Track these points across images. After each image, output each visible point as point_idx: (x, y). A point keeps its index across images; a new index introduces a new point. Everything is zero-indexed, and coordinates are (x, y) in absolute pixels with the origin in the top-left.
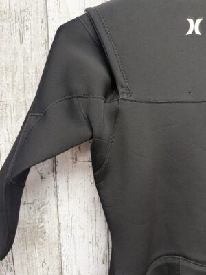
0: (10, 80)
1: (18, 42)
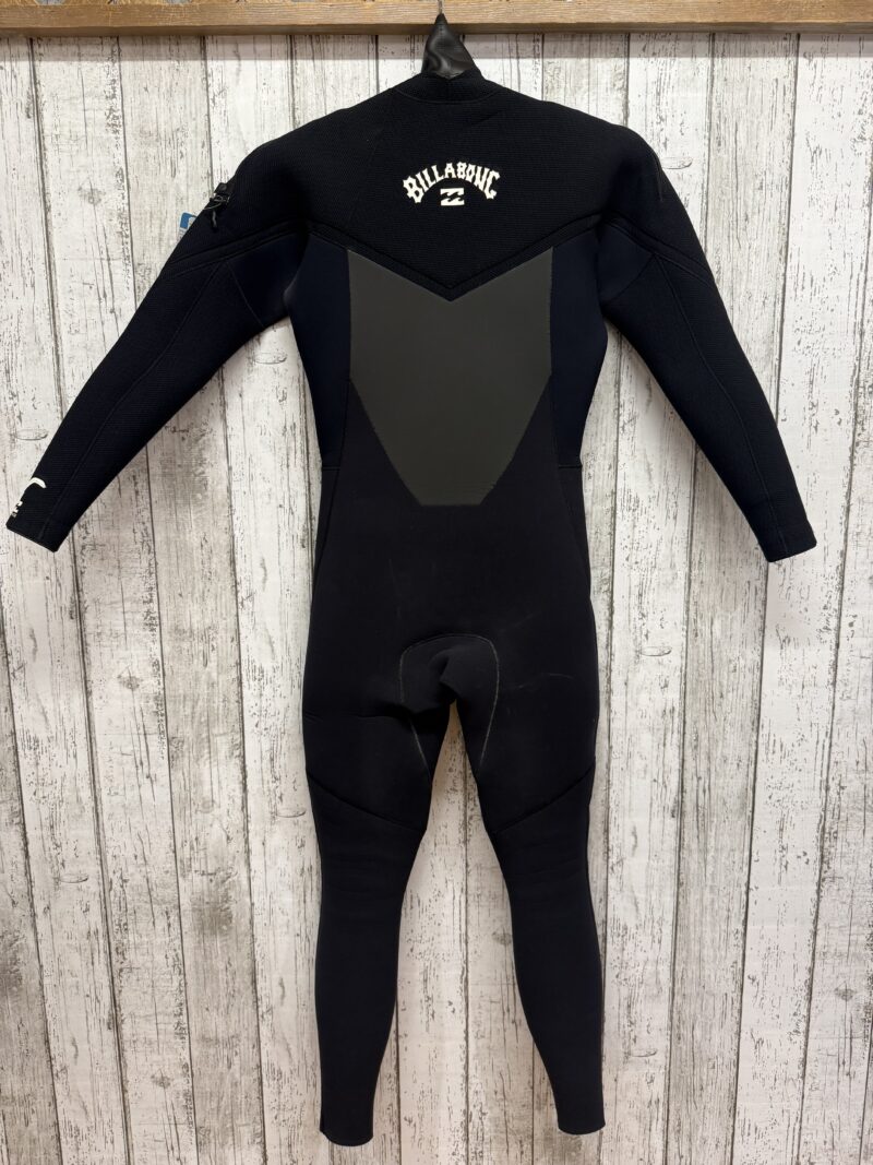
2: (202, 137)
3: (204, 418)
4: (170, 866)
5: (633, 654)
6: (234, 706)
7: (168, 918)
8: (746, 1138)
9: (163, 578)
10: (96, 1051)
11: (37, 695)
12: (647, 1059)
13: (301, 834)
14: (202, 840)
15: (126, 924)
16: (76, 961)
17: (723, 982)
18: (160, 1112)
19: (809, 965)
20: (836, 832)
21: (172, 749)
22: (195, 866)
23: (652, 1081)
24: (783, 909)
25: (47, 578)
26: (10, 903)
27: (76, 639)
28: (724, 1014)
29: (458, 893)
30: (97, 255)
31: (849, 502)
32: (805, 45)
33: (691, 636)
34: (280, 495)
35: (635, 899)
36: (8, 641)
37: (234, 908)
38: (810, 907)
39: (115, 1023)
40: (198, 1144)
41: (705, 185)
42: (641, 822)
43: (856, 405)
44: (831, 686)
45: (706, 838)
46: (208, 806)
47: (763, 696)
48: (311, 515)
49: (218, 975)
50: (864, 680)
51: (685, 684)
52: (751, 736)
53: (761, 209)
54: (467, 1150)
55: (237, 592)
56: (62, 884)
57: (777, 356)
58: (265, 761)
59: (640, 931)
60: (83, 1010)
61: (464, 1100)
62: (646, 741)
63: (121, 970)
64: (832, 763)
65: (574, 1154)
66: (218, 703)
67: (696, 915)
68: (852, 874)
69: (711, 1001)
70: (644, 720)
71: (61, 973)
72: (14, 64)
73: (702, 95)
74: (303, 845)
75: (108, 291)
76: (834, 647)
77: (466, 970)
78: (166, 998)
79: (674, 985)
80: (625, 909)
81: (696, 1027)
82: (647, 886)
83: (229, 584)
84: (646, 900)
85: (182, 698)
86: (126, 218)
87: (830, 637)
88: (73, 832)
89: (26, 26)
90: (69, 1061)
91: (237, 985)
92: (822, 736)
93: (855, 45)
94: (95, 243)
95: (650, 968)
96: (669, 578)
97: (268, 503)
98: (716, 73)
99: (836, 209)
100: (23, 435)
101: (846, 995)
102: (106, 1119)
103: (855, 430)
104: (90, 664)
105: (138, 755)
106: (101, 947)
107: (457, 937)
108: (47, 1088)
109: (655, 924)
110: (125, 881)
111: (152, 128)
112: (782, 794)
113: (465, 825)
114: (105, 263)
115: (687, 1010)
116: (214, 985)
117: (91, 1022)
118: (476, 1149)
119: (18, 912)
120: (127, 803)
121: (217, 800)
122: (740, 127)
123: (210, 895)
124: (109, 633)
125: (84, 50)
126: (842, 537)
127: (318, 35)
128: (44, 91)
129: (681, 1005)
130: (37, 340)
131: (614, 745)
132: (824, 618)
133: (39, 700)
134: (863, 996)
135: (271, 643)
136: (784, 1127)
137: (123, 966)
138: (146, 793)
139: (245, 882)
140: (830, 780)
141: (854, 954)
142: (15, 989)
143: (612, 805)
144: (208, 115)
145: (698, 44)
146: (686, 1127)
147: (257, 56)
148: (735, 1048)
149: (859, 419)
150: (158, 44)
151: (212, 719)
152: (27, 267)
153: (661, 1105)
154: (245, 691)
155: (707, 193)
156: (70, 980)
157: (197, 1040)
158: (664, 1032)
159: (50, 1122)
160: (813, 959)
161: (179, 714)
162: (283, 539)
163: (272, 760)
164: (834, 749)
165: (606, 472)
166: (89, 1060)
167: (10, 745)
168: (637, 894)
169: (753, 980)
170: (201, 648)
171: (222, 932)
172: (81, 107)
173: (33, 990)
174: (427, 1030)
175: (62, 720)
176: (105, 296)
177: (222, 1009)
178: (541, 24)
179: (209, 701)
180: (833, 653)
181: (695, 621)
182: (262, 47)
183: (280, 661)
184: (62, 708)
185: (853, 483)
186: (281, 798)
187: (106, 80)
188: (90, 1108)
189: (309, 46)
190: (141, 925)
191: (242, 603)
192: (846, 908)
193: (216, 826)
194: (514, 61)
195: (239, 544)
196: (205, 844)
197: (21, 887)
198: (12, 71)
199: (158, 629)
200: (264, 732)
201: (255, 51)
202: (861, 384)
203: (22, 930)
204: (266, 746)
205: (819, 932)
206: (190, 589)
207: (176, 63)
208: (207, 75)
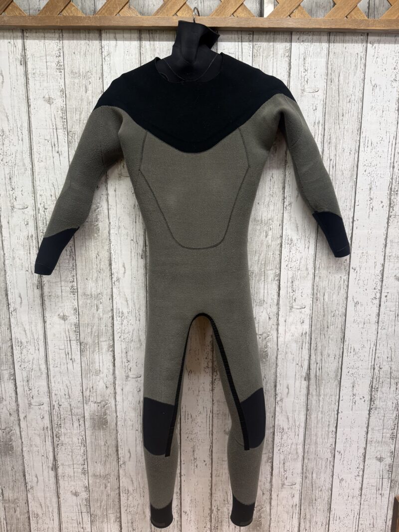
0: (78, 117)
1: (84, 92)
2: (100, 75)
3: (98, 200)
4: (80, 399)
5: (289, 308)
6: (110, 329)
7: (79, 422)
8: (335, 522)
9: (79, 272)
10: (47, 480)
11: (22, 323)
12: (291, 486)
13: (139, 386)
14: (95, 388)
15: (60, 424)
16: (38, 440)
17: (326, 454)
18: (75, 507)
19: (364, 446)
20: (378, 388)
21: (82, 347)
22: (92, 399)
23: (294, 496)
24: (353, 422)
25: (27, 271)
26: (9, 414)
27: (39, 298)
28: (326, 467)
29: (209, 412)
30: (51, 127)
31: (386, 242)
32: (370, 38)
33: (315, 300)
34: (132, 235)
35: (288, 416)
36: (9, 299)
37: (109, 418)
38: (365, 420)
39: (55, 468)
40: (92, 522)
41: (325, 100)
42: (291, 382)
43: (390, 199)
44: (377, 324)
45: (320, 390)
46: (98, 373)
47: (346, 327)
48: (146, 244)
49: (101, 447)
50: (391, 321)
51: (312, 322)
52: (341, 345)
53: (350, 111)
54: (211, 526)
55: (112, 278)
56: (32, 406)
57: (355, 177)
58: (123, 353)
59: (289, 430)
60: (41, 462)
61: (210, 504)
62: (294, 347)
63: (58, 445)
64: (376, 357)
65: (258, 528)
66: (103, 327)
67: (314, 424)
68: (384, 406)
69: (320, 462)
70: (293, 338)
71: (31, 445)
72: (15, 41)
73: (324, 60)
74: (140, 391)
75: (56, 143)
76: (378, 306)
77: (212, 447)
78: (78, 457)
79: (304, 455)
80: (283, 421)
81: (314, 473)
82: (293, 411)
83: (109, 274)
84: (292, 417)
85: (87, 325)
86: (65, 111)
87: (377, 302)
88: (37, 383)
89: (20, 24)
90: (34, 484)
91: (109, 452)
92: (372, 345)
93: (393, 39)
94: (50, 122)
95: (294, 447)
96: (305, 275)
97: (127, 239)
98: (330, 50)
99: (383, 112)
100: (17, 207)
101: (380, 460)
102: (50, 510)
103: (389, 210)
104: (46, 309)
105: (67, 350)
106: (49, 434)
107: (208, 432)
108: (24, 496)
109: (296, 428)
110: (60, 405)
111: (77, 71)
112: (354, 371)
113: (212, 383)
114: (55, 130)
115: (310, 465)
116: (99, 452)
117: (44, 467)
118: (215, 525)
119: (12, 418)
120: (61, 371)
121: (101, 370)
122: (341, 75)
123: (98, 412)
124: (54, 295)
125: (46, 35)
126: (383, 257)
127: (152, 30)
128: (28, 53)
129: (307, 463)
130: (24, 165)
131: (279, 347)
132: (374, 293)
133: (23, 325)
134: (388, 460)
135: (127, 301)
136: (352, 517)
137: (59, 443)
138: (70, 366)
139: (114, 407)
140: (375, 365)
141: (384, 442)
142: (10, 452)
143: (278, 375)
144: (102, 65)
145: (322, 37)
146: (308, 517)
147: (124, 39)
148: (331, 482)
149: (392, 205)
150: (80, 33)
151: (100, 334)
152: (20, 132)
153: (297, 506)
154: (115, 322)
155: (325, 104)
156: (35, 449)
157: (92, 476)
158: (300, 475)
159: (26, 511)
160: (366, 444)
161: (85, 332)
162: (133, 255)
163: (127, 353)
164: (377, 351)
165: (278, 227)
166: (43, 483)
167: (10, 345)
168: (288, 414)
169: (340, 453)
170: (96, 303)
171: (103, 428)
172: (45, 60)
173: (19, 453)
174: (194, 472)
175: (32, 334)
176: (55, 145)
177: (103, 462)
178: (253, 28)
179: (98, 326)
180: (378, 309)
181: (317, 294)
182: (126, 35)
183: (131, 309)
184: (33, 328)
185: (388, 234)
186: (130, 370)
187: (56, 49)
188: (43, 505)
189: (148, 35)
190: (67, 425)
191: (114, 283)
192: (381, 421)
193: (101, 381)
194: (240, 43)
195: (113, 257)
196: (96, 390)
197: (14, 408)
198: (14, 44)
199: (76, 294)
200: (123, 341)
201: (123, 37)
202: (393, 190)
203: (14, 427)
204: (124, 346)
205: (369, 432)
206: (91, 277)
207: (88, 42)
208: (102, 47)
